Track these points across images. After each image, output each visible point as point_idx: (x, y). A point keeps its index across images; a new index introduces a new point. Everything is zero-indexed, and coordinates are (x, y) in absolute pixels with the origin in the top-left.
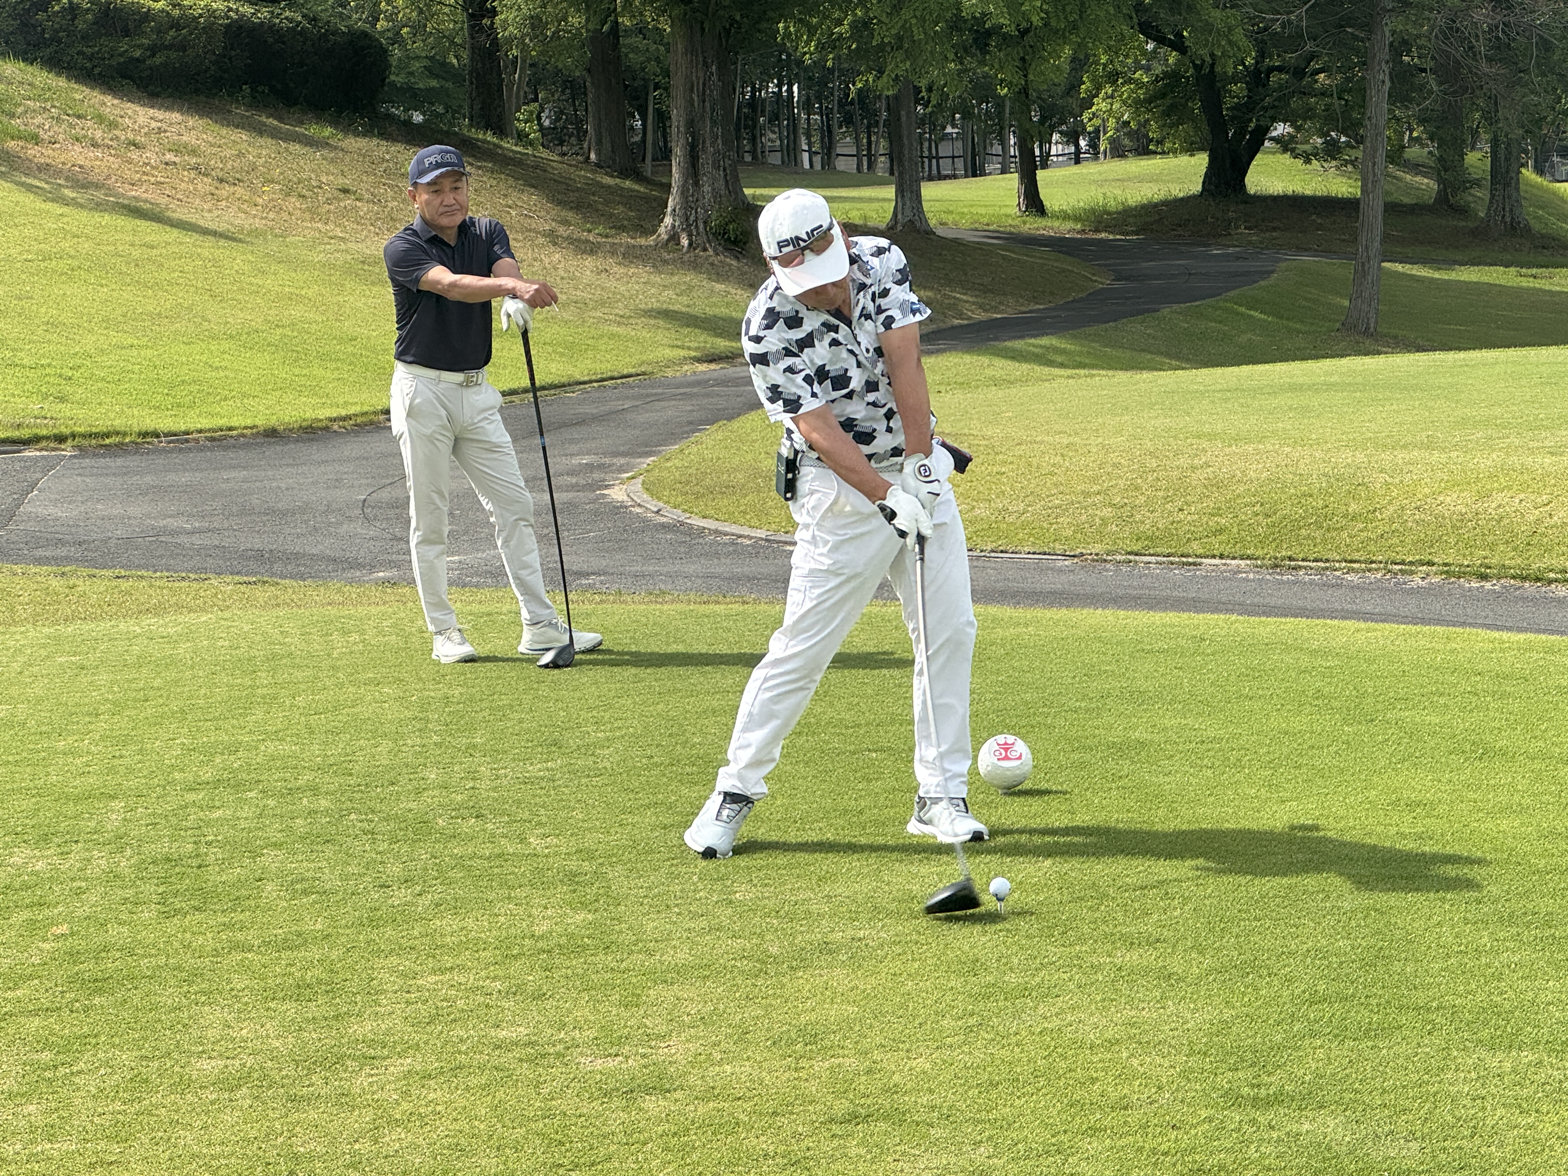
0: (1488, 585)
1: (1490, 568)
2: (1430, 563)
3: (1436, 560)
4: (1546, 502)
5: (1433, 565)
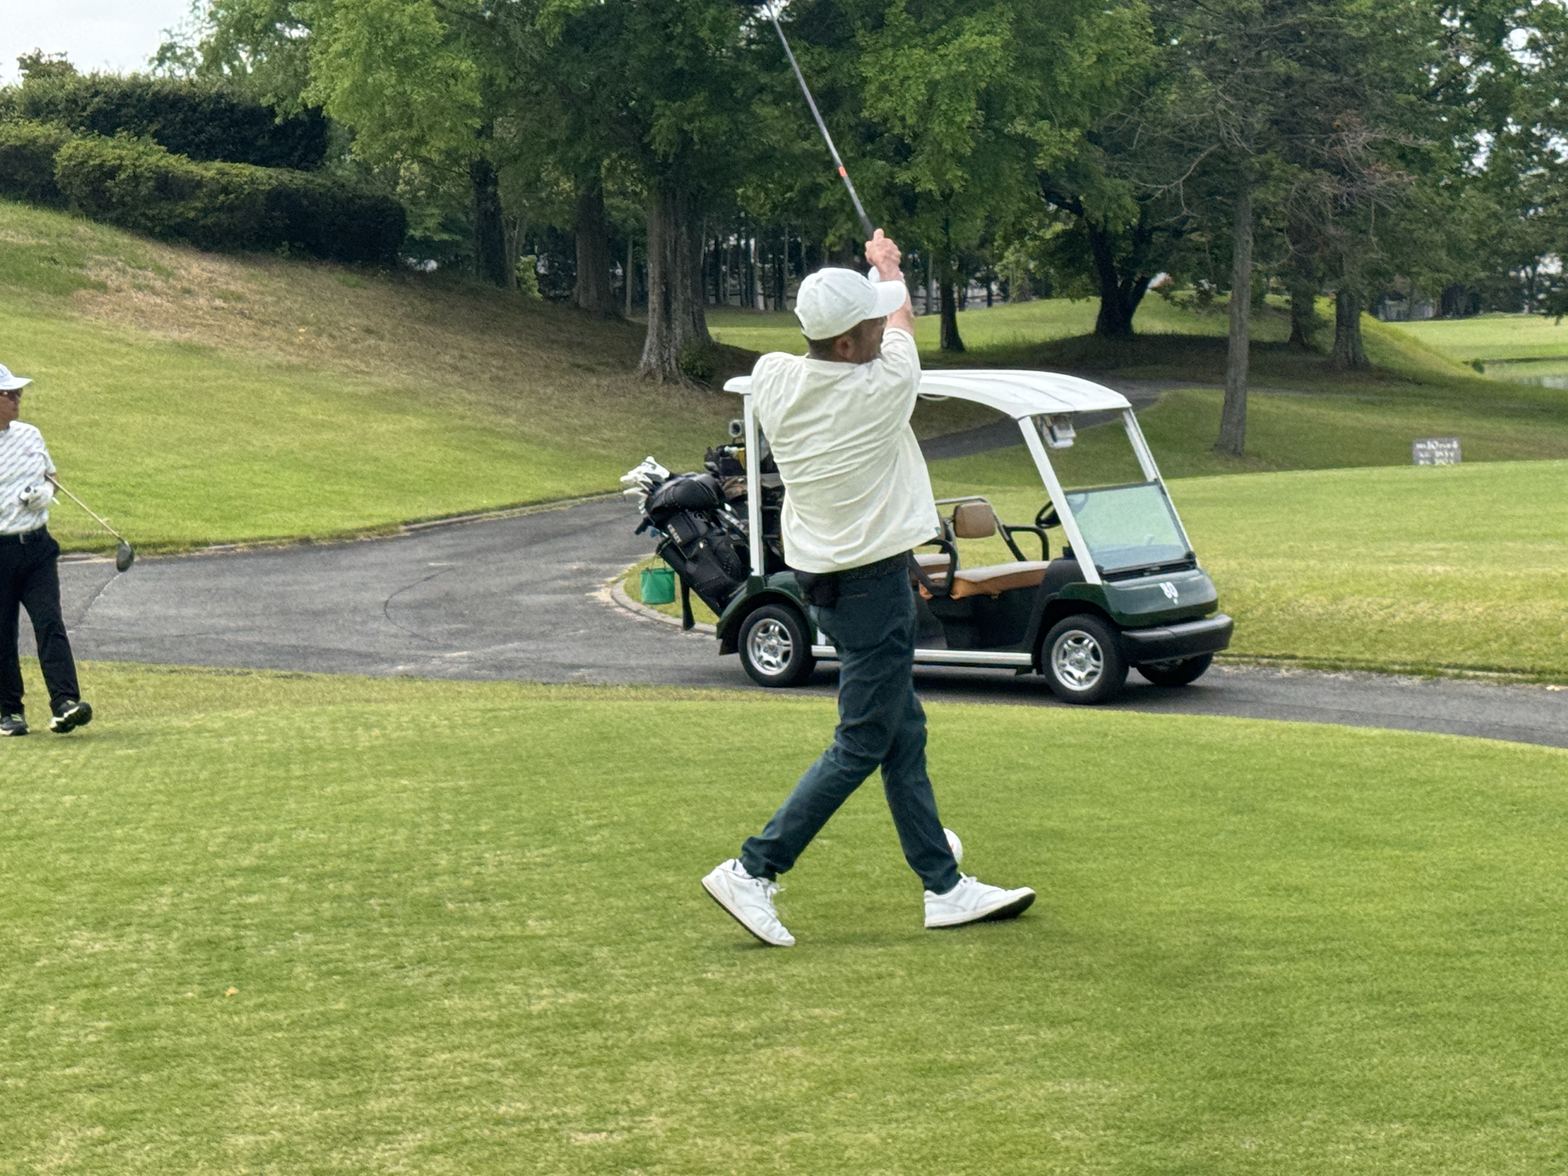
0: (1342, 676)
1: (1344, 661)
2: (1293, 657)
3: (1300, 654)
5: (1296, 658)
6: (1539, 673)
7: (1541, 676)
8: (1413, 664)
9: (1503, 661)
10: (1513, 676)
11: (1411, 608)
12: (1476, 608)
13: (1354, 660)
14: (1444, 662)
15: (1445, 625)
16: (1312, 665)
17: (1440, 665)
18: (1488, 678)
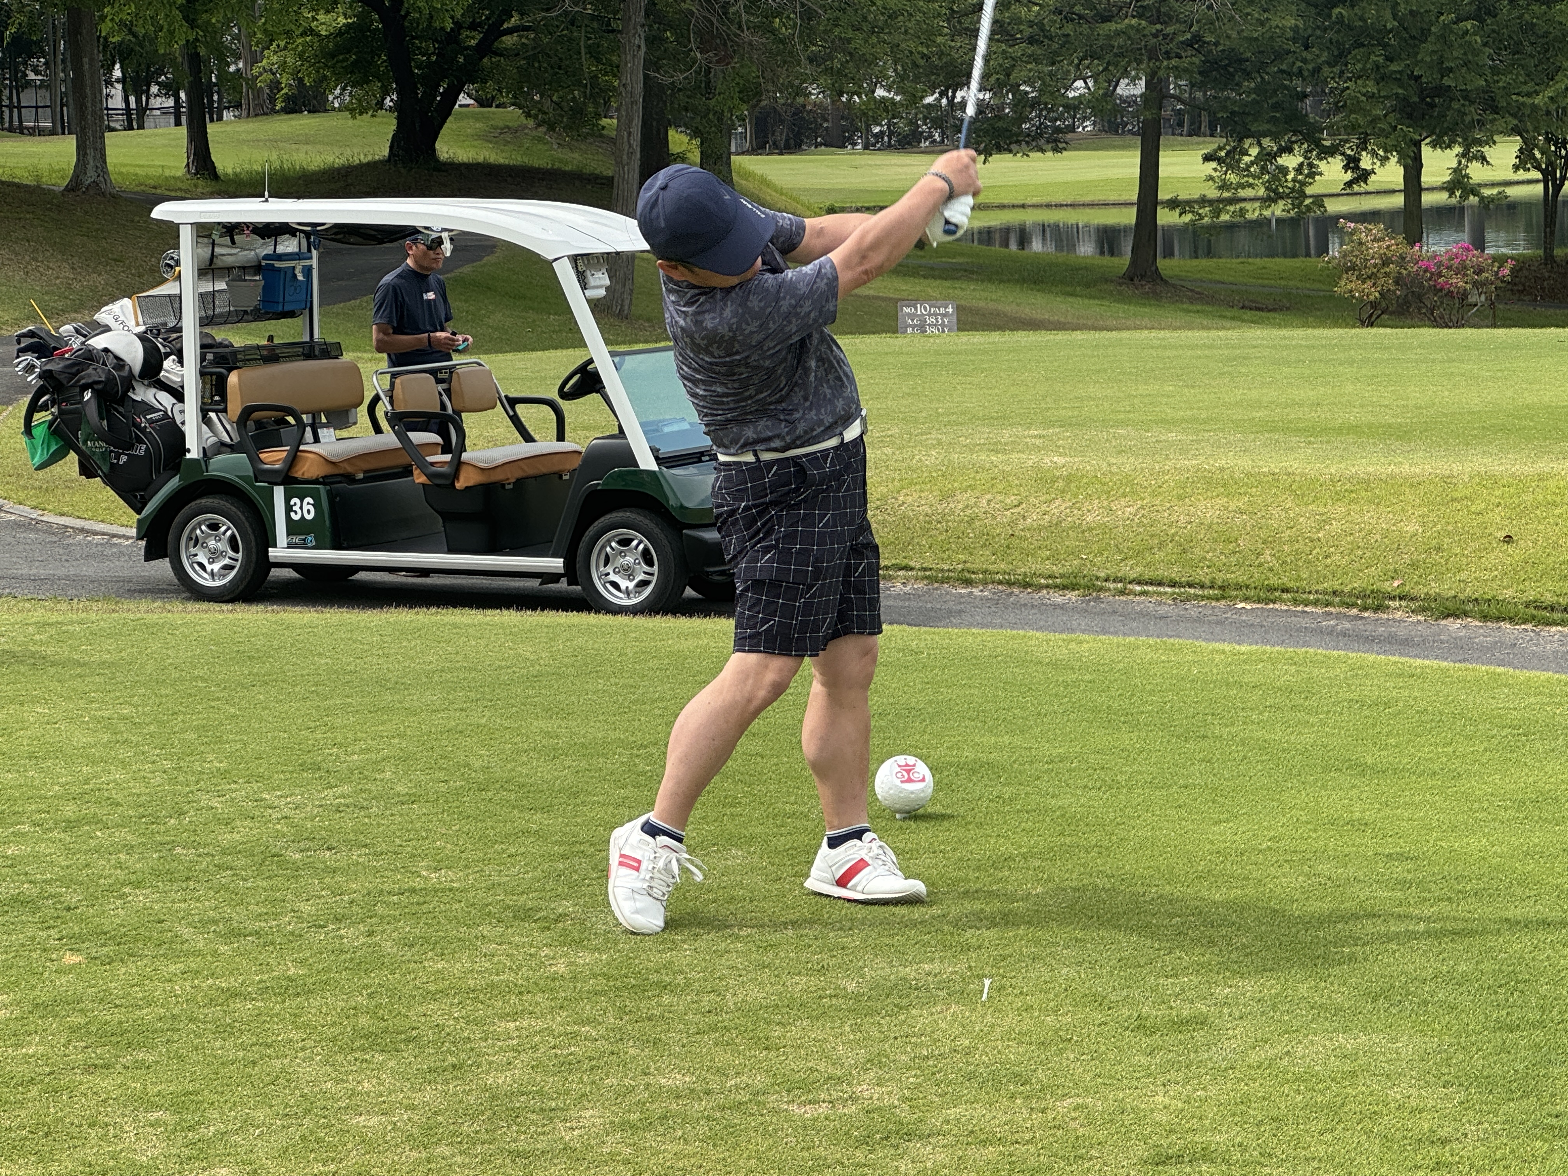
0: (976, 591)
1: (973, 573)
2: (907, 568)
3: (912, 564)
4: (1016, 503)
5: (912, 569)
6: (1222, 588)
7: (1224, 591)
8: (1062, 576)
9: (1174, 573)
10: (1192, 591)
11: (1044, 507)
12: (1125, 509)
13: (985, 572)
14: (1102, 575)
15: (1090, 529)
16: (933, 578)
17: (1097, 578)
18: (1160, 594)
